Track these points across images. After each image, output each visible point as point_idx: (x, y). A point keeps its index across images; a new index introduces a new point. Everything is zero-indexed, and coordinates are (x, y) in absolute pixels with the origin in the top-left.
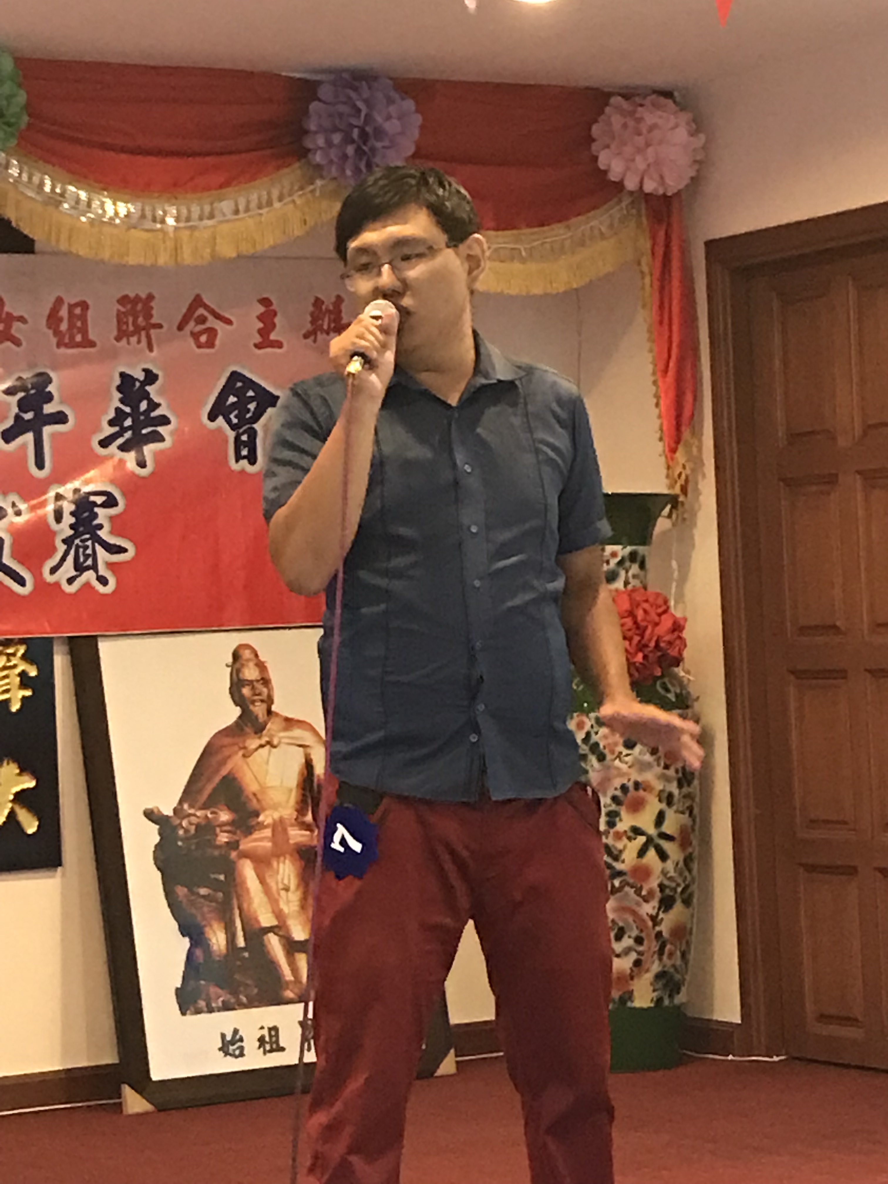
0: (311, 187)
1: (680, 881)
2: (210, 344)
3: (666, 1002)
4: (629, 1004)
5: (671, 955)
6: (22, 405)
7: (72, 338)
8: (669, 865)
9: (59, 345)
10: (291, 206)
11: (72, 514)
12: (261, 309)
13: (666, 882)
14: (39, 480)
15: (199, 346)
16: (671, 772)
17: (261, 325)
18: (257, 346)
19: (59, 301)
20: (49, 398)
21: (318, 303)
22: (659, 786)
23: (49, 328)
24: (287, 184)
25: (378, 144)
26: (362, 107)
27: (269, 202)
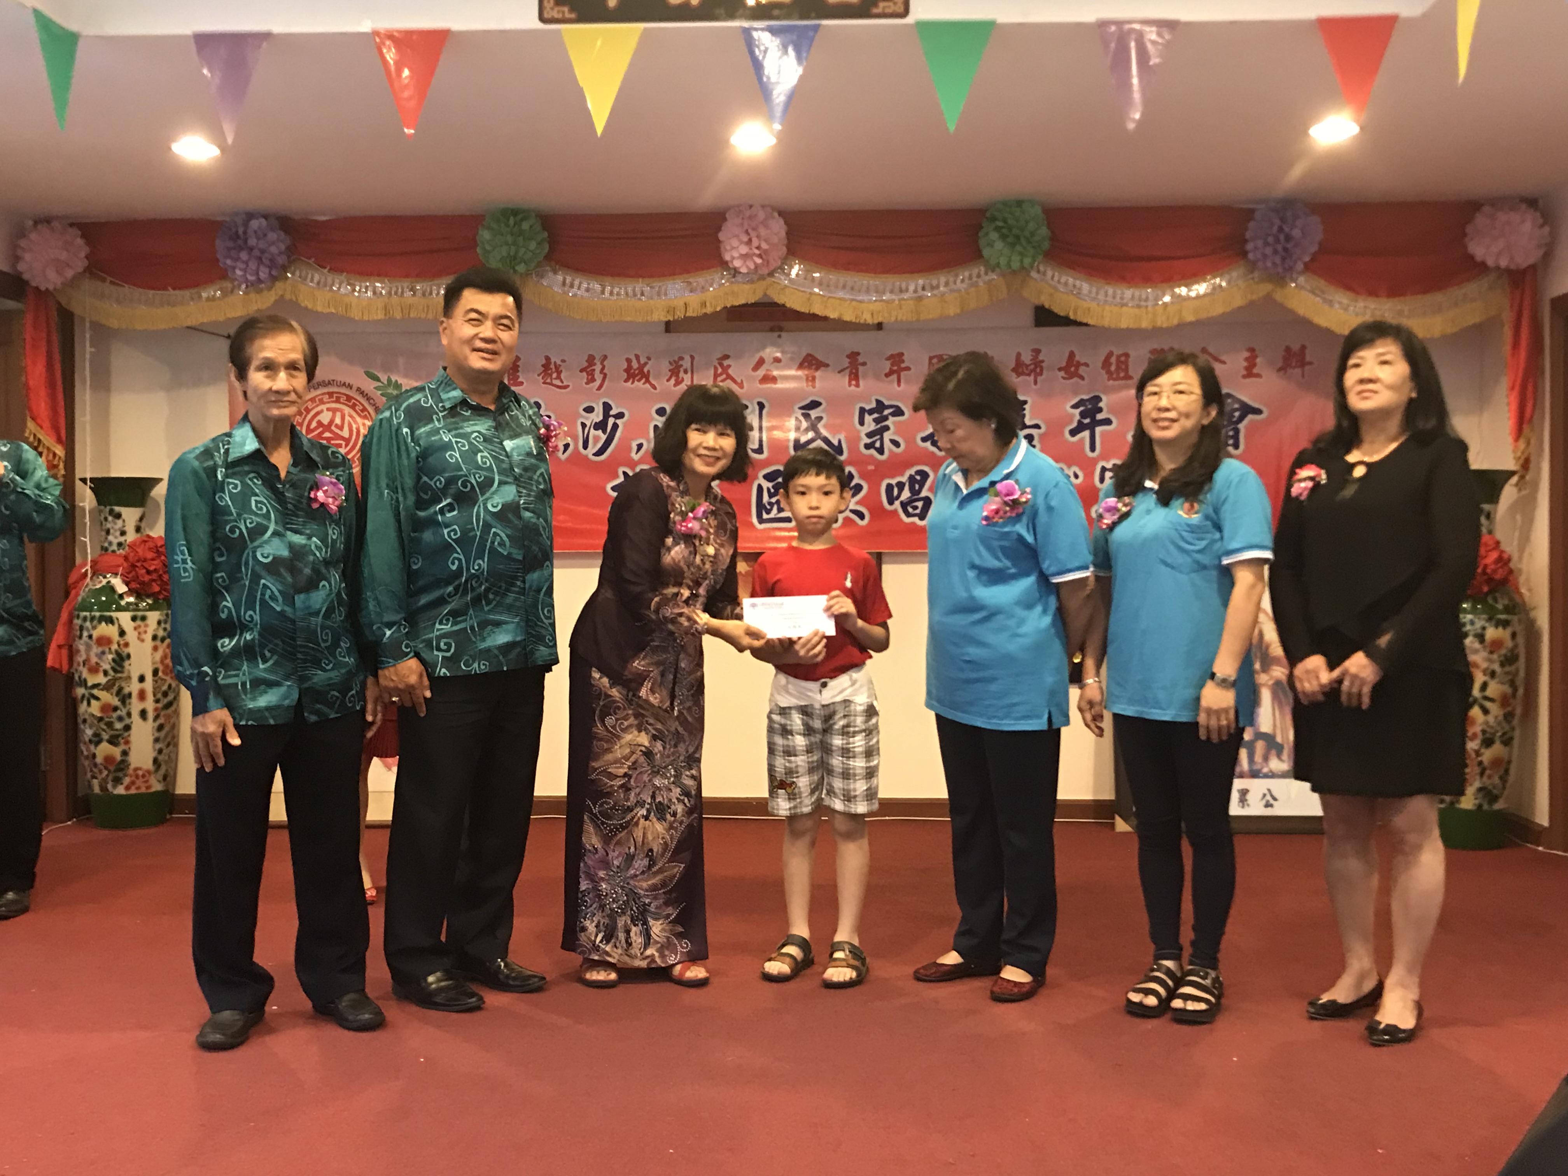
0: (1251, 276)
1: (1499, 728)
3: (1486, 807)
4: (1457, 806)
5: (1490, 777)
6: (1083, 415)
7: (1118, 374)
8: (1491, 719)
9: (1109, 380)
10: (1235, 288)
11: (1111, 478)
12: (1247, 354)
13: (1488, 730)
14: (1093, 458)
16: (1495, 656)
17: (1245, 364)
18: (1244, 377)
19: (1110, 354)
20: (1100, 410)
21: (1288, 349)
22: (1484, 665)
23: (1103, 368)
24: (1235, 274)
25: (1289, 246)
26: (1277, 222)
27: (1220, 286)
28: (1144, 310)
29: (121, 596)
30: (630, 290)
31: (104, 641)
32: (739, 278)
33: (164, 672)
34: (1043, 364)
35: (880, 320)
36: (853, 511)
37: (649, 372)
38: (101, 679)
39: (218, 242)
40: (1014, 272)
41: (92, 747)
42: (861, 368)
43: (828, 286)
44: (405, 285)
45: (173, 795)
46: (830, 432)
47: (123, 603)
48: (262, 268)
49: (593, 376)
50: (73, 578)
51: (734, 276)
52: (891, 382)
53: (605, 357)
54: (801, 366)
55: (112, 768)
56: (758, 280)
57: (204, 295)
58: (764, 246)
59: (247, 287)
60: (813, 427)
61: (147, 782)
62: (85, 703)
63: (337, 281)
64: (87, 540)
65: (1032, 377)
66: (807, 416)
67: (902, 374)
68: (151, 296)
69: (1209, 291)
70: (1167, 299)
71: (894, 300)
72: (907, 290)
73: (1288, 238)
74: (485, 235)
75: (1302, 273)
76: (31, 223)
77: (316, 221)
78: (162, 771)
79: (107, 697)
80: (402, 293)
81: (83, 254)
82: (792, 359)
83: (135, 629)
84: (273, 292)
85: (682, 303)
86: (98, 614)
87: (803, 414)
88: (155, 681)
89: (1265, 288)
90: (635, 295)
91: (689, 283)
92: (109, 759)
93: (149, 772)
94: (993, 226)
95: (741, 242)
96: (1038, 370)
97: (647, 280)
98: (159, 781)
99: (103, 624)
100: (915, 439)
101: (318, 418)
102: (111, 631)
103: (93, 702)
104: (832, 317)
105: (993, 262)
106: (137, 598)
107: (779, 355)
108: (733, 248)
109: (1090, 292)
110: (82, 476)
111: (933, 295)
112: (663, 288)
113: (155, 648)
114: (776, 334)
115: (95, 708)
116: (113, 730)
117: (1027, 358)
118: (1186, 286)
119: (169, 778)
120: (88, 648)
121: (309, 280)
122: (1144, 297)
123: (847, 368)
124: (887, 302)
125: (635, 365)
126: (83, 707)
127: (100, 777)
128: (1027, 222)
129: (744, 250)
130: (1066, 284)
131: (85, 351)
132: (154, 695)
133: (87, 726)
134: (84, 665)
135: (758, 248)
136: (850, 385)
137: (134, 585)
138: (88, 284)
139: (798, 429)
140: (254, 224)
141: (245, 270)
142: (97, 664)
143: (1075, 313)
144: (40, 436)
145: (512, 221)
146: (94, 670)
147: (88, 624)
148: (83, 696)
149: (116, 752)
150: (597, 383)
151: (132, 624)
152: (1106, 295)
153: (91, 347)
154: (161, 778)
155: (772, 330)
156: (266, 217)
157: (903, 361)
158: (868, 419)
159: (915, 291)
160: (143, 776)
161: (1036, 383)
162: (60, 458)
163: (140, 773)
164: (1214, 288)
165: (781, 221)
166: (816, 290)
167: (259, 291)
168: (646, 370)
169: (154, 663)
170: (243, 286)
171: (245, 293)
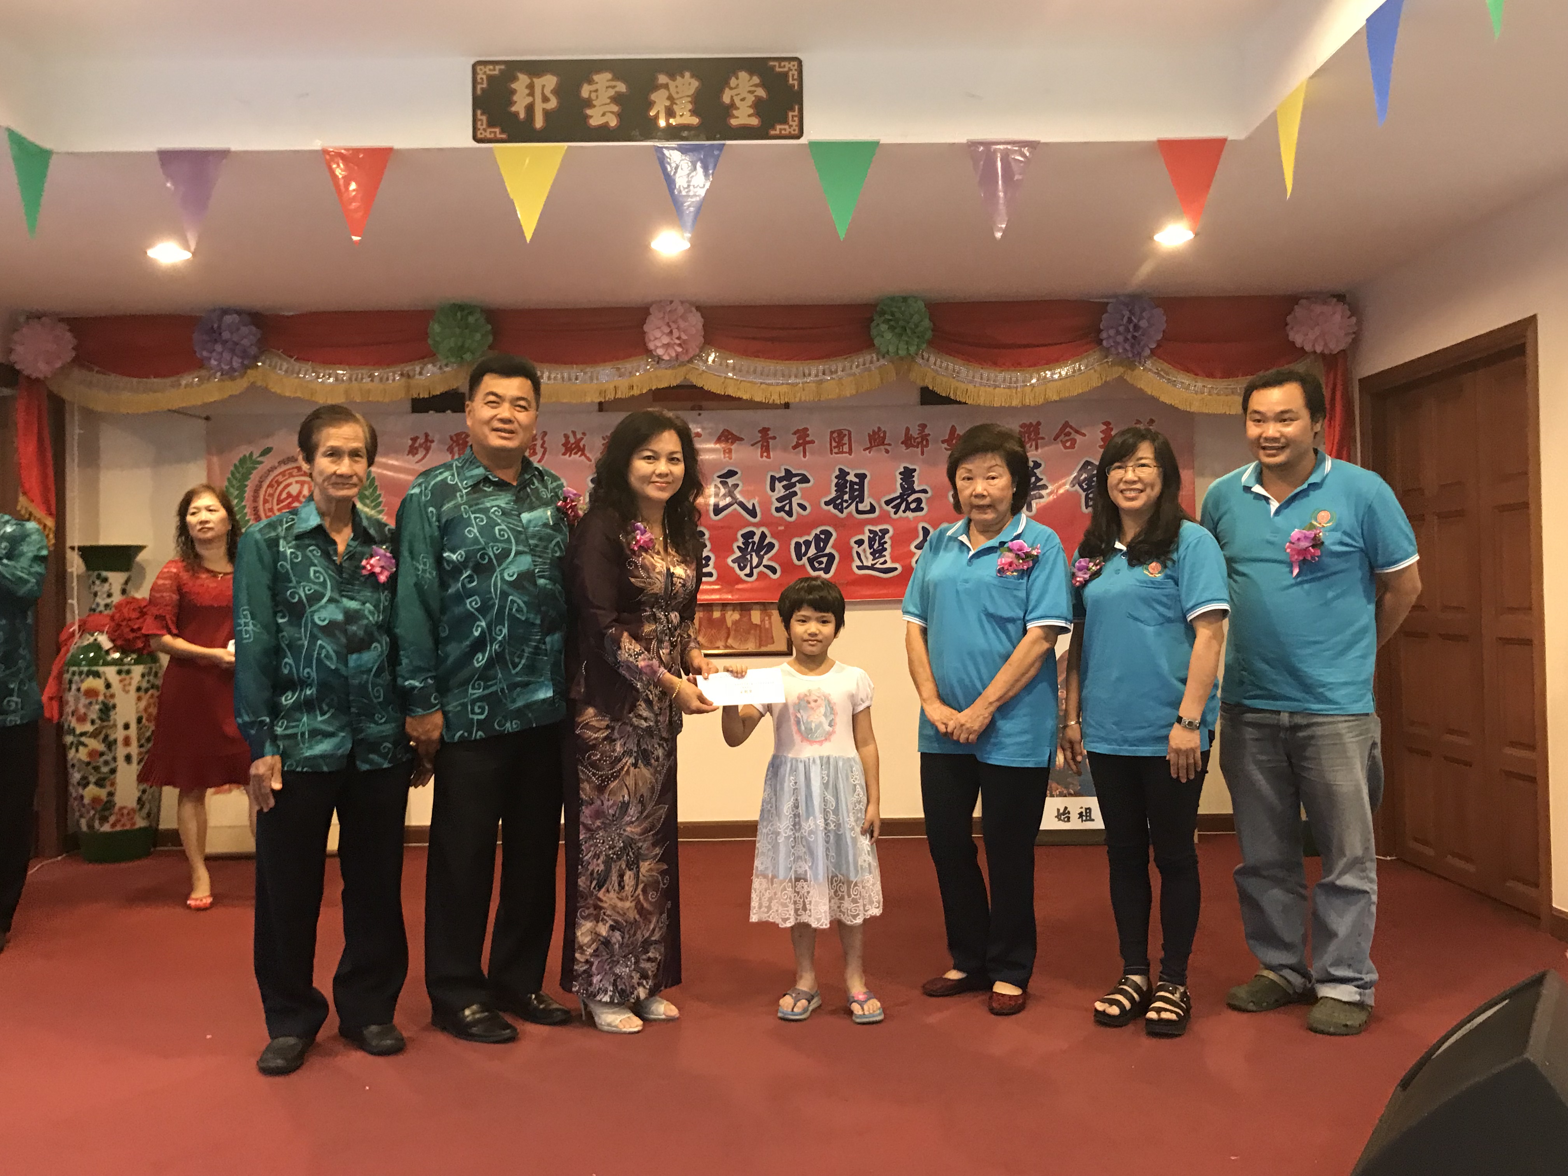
0: (1105, 361)
2: (1072, 446)
10: (1092, 371)
12: (1103, 427)
15: (1066, 448)
17: (1102, 436)
24: (1091, 360)
25: (1136, 334)
26: (1127, 314)
27: (1080, 369)
28: (1014, 391)
29: (107, 652)
30: (566, 375)
31: (91, 693)
32: (662, 365)
33: (147, 720)
34: (929, 438)
35: (786, 400)
36: (765, 566)
37: (584, 446)
38: (88, 728)
39: (195, 336)
40: (902, 359)
41: (80, 791)
42: (771, 442)
43: (740, 371)
44: (364, 371)
45: (157, 830)
46: (744, 496)
47: (109, 658)
48: (235, 358)
49: (534, 450)
50: (63, 636)
51: (658, 363)
52: (798, 453)
53: (545, 434)
54: (719, 440)
55: (99, 808)
56: (679, 366)
57: (184, 382)
58: (684, 337)
59: (222, 375)
60: (731, 494)
61: (132, 818)
62: (73, 750)
63: (303, 369)
64: (75, 602)
65: (919, 449)
66: (724, 484)
67: (807, 446)
68: (134, 383)
69: (1070, 373)
70: (1034, 381)
71: (798, 384)
72: (810, 375)
73: (1136, 327)
74: (435, 328)
75: (1149, 357)
76: (22, 319)
77: (283, 316)
78: (145, 811)
79: (95, 744)
80: (362, 379)
81: (71, 347)
82: (710, 434)
83: (121, 681)
84: (245, 379)
85: (612, 387)
86: (85, 669)
87: (721, 482)
88: (139, 729)
89: (1118, 371)
90: (570, 379)
91: (618, 369)
92: (95, 800)
93: (133, 810)
94: (883, 318)
95: (664, 333)
96: (925, 442)
97: (581, 366)
98: (144, 819)
99: (91, 677)
100: (819, 502)
101: (289, 489)
102: (97, 684)
103: (81, 748)
104: (744, 398)
105: (884, 350)
106: (122, 653)
107: (699, 430)
108: (656, 339)
109: (967, 375)
110: (71, 545)
111: (832, 379)
112: (595, 375)
113: (139, 699)
114: (696, 412)
115: (83, 754)
116: (99, 773)
117: (914, 432)
118: (1050, 370)
119: (153, 816)
120: (77, 700)
121: (278, 368)
122: (1014, 379)
123: (759, 441)
124: (792, 384)
125: (572, 440)
126: (72, 753)
127: (88, 817)
128: (912, 316)
129: (666, 340)
130: (947, 369)
131: (74, 432)
132: (139, 740)
133: (76, 769)
134: (73, 715)
135: (679, 338)
136: (762, 456)
137: (119, 643)
138: (77, 373)
139: (717, 495)
140: (228, 319)
141: (219, 361)
142: (85, 714)
143: (955, 394)
144: (30, 509)
145: (459, 314)
146: (82, 719)
147: (76, 678)
148: (72, 743)
149: (103, 793)
150: (539, 456)
151: (118, 678)
152: (981, 378)
153: (80, 429)
154: (145, 815)
155: (693, 409)
156: (239, 312)
157: (808, 435)
158: (779, 486)
159: (817, 376)
160: (128, 814)
161: (922, 453)
162: (50, 529)
163: (125, 812)
164: (1074, 372)
165: (699, 314)
166: (730, 375)
167: (233, 379)
168: (581, 445)
169: (137, 712)
170: (219, 374)
171: (221, 380)
